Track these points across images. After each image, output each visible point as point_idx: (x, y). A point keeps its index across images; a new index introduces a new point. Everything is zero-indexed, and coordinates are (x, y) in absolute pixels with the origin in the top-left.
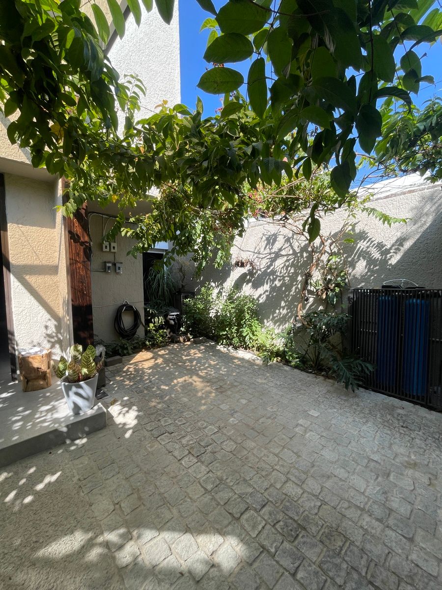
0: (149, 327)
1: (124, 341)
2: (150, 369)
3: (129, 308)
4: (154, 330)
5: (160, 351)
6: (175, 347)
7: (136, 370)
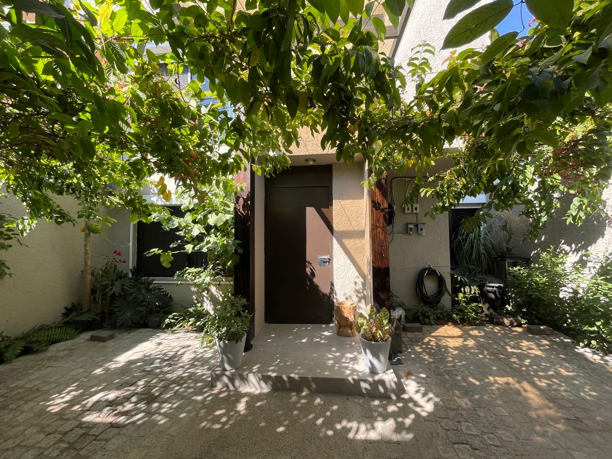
0: (457, 297)
1: (426, 308)
2: (455, 350)
3: (432, 272)
4: (464, 302)
5: (472, 330)
6: (496, 331)
7: (438, 346)
